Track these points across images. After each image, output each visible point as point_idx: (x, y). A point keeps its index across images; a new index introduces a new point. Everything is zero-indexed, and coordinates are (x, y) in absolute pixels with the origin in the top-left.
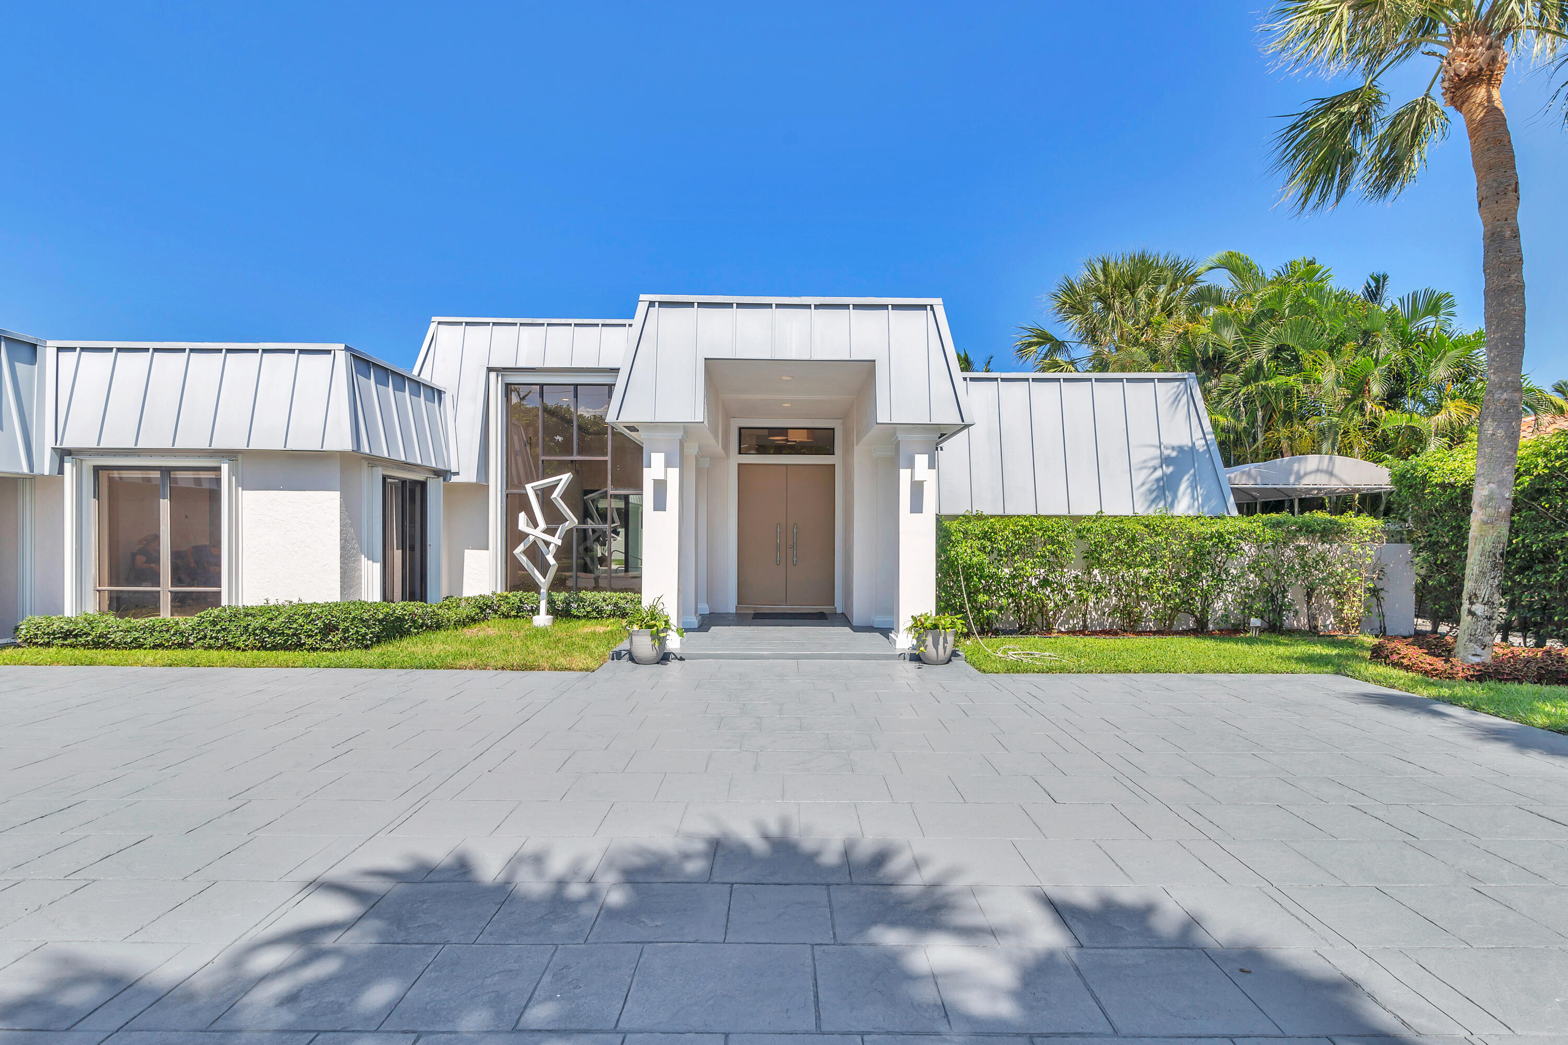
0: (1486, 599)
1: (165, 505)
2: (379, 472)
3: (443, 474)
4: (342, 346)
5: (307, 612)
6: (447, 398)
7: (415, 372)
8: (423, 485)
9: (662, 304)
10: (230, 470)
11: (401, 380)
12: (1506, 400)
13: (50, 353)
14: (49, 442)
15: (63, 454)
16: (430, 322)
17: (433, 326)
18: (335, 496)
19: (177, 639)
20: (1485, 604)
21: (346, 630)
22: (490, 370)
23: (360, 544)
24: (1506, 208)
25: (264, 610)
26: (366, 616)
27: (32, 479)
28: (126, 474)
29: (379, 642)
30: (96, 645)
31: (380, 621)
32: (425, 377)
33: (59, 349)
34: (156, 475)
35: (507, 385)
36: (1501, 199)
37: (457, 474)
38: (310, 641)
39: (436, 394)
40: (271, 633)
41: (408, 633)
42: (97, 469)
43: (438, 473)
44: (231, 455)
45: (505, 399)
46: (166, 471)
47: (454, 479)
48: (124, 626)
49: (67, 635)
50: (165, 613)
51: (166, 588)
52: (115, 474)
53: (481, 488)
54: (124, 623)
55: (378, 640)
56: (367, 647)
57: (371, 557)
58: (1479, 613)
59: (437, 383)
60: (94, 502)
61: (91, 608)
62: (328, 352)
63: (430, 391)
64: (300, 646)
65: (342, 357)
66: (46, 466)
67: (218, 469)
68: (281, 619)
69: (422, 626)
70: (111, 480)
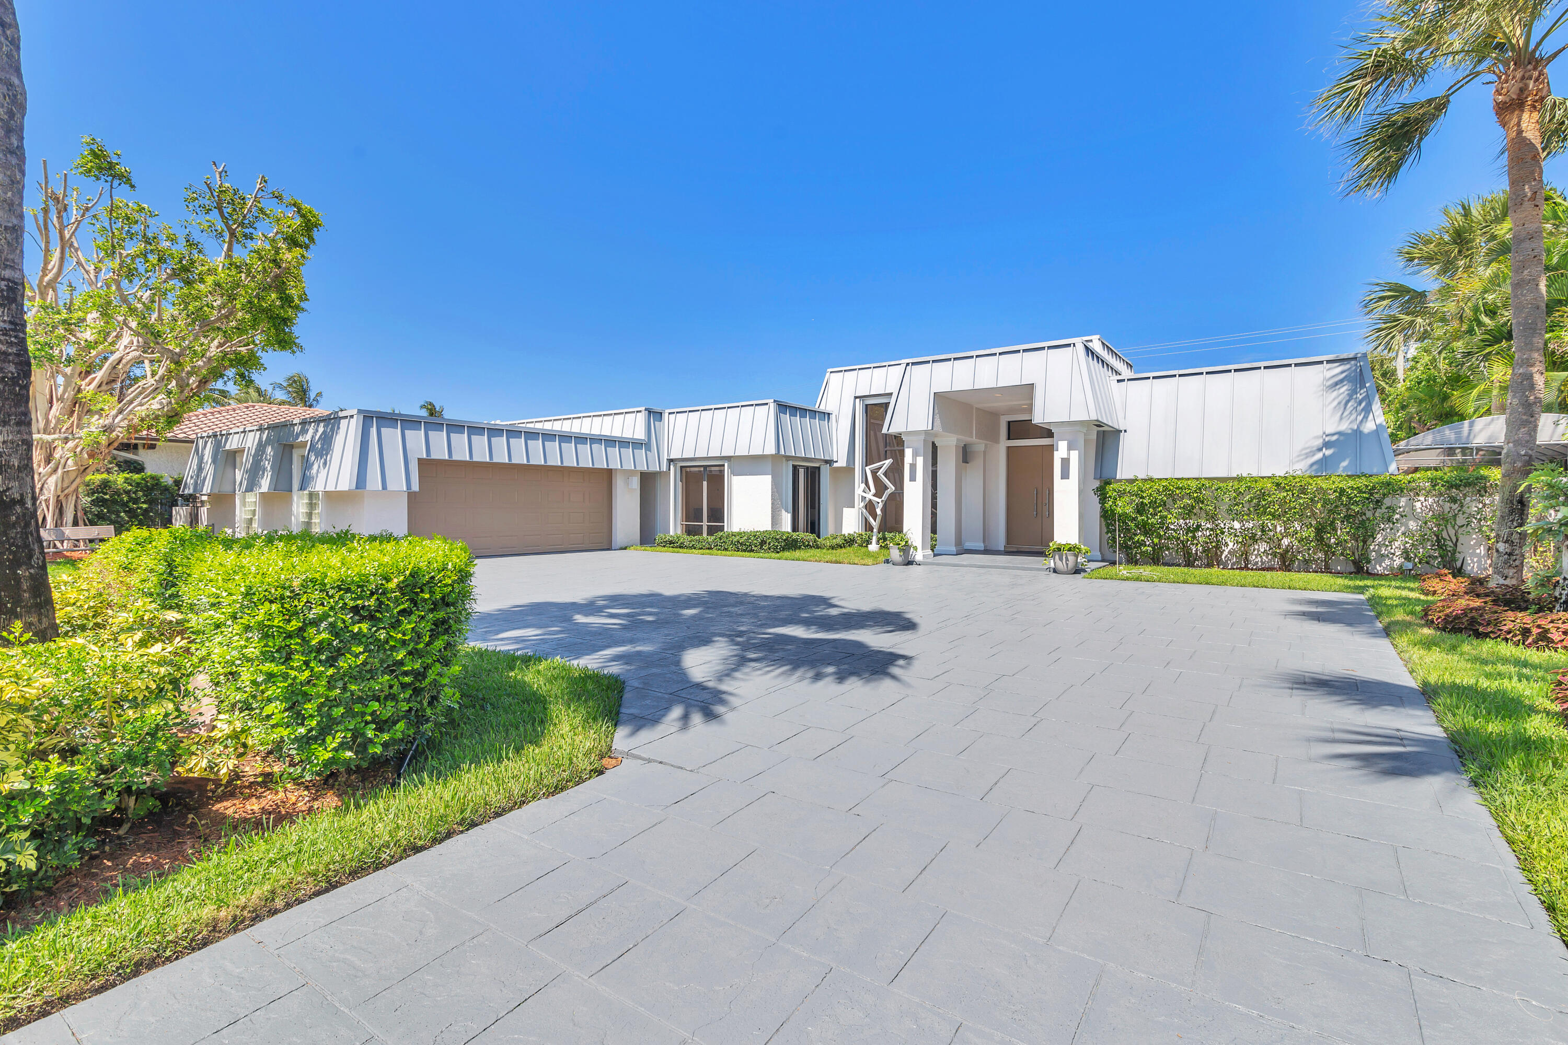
0: (1505, 538)
1: (705, 483)
2: (791, 463)
3: (829, 462)
4: (772, 401)
5: (755, 535)
6: (833, 417)
7: (817, 407)
8: (819, 468)
9: (913, 364)
10: (729, 467)
11: (803, 412)
12: (1520, 374)
13: (667, 415)
14: (666, 457)
15: (670, 461)
16: (826, 372)
17: (828, 374)
18: (768, 478)
19: (707, 546)
20: (1505, 542)
21: (769, 544)
22: (856, 398)
23: (782, 504)
24: (1524, 215)
25: (739, 534)
26: (778, 537)
27: (660, 473)
28: (692, 469)
29: (783, 550)
30: (680, 547)
31: (785, 540)
32: (822, 408)
33: (669, 413)
34: (702, 469)
35: (866, 405)
36: (1518, 209)
37: (837, 462)
38: (756, 549)
39: (826, 415)
40: (741, 544)
41: (800, 548)
42: (682, 467)
43: (827, 462)
44: (728, 458)
45: (865, 415)
46: (705, 467)
47: (835, 465)
48: (689, 539)
49: (671, 542)
50: (705, 535)
51: (705, 523)
52: (688, 469)
53: (849, 470)
54: (689, 538)
55: (784, 549)
56: (778, 552)
57: (787, 511)
58: (1501, 550)
59: (828, 410)
60: (680, 483)
61: (679, 532)
62: (767, 404)
63: (823, 415)
64: (752, 551)
65: (772, 405)
66: (664, 468)
67: (724, 465)
68: (745, 538)
69: (807, 546)
70: (686, 472)
